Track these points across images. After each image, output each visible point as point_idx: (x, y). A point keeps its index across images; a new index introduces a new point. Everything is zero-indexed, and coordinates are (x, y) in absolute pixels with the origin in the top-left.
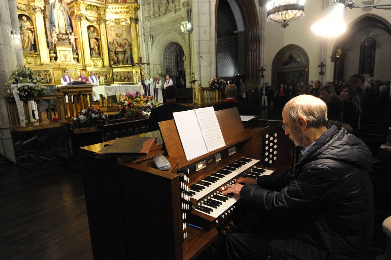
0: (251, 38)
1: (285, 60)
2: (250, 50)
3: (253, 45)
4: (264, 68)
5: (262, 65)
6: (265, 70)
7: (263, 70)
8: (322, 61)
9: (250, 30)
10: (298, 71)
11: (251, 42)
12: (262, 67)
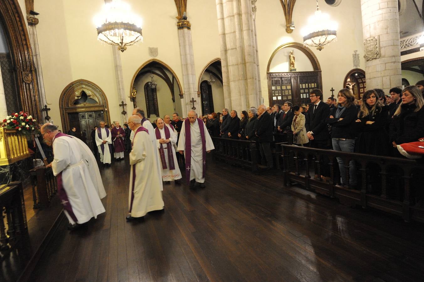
0: (22, 65)
1: (76, 98)
2: (23, 81)
3: (28, 75)
4: (48, 107)
5: (45, 104)
6: (49, 109)
7: (46, 109)
8: (122, 100)
9: (18, 53)
10: (95, 111)
11: (22, 71)
12: (46, 106)
